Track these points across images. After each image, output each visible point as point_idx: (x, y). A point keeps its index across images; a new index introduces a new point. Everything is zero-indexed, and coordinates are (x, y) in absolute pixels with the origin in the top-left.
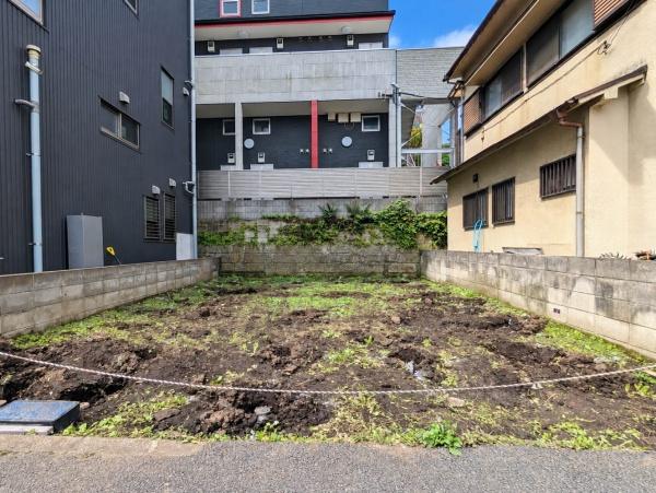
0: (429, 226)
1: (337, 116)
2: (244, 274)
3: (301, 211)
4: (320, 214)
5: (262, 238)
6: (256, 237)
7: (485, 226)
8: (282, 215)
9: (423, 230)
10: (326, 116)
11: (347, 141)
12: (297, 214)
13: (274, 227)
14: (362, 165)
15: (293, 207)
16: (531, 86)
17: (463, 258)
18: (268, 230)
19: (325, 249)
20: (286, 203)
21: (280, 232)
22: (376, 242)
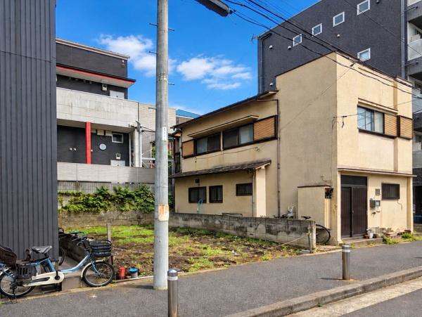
1: (97, 131)
3: (84, 189)
4: (97, 192)
8: (71, 192)
11: (103, 147)
12: (80, 191)
13: (66, 200)
14: (113, 162)
15: (78, 186)
16: (225, 149)
18: (61, 201)
19: (102, 213)
20: (73, 184)
21: (71, 202)
22: (132, 208)
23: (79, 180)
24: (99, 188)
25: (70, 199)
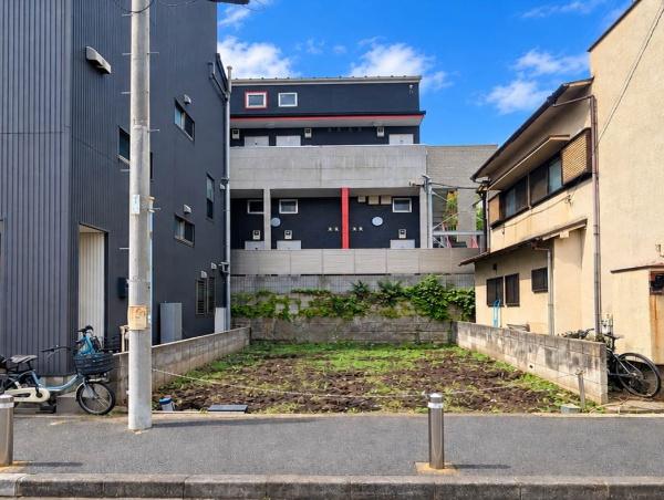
0: (459, 299)
1: (367, 198)
2: (275, 342)
3: (333, 285)
4: (352, 289)
5: (293, 310)
6: (287, 309)
7: (502, 306)
8: (312, 289)
9: (453, 303)
10: (356, 198)
11: (377, 221)
12: (328, 288)
13: (305, 301)
14: (394, 243)
15: (324, 282)
16: (534, 206)
17: (482, 330)
18: (299, 303)
19: (357, 320)
20: (316, 278)
21: (311, 304)
22: (408, 313)
23: (325, 272)
24: (356, 283)
25: (311, 298)
